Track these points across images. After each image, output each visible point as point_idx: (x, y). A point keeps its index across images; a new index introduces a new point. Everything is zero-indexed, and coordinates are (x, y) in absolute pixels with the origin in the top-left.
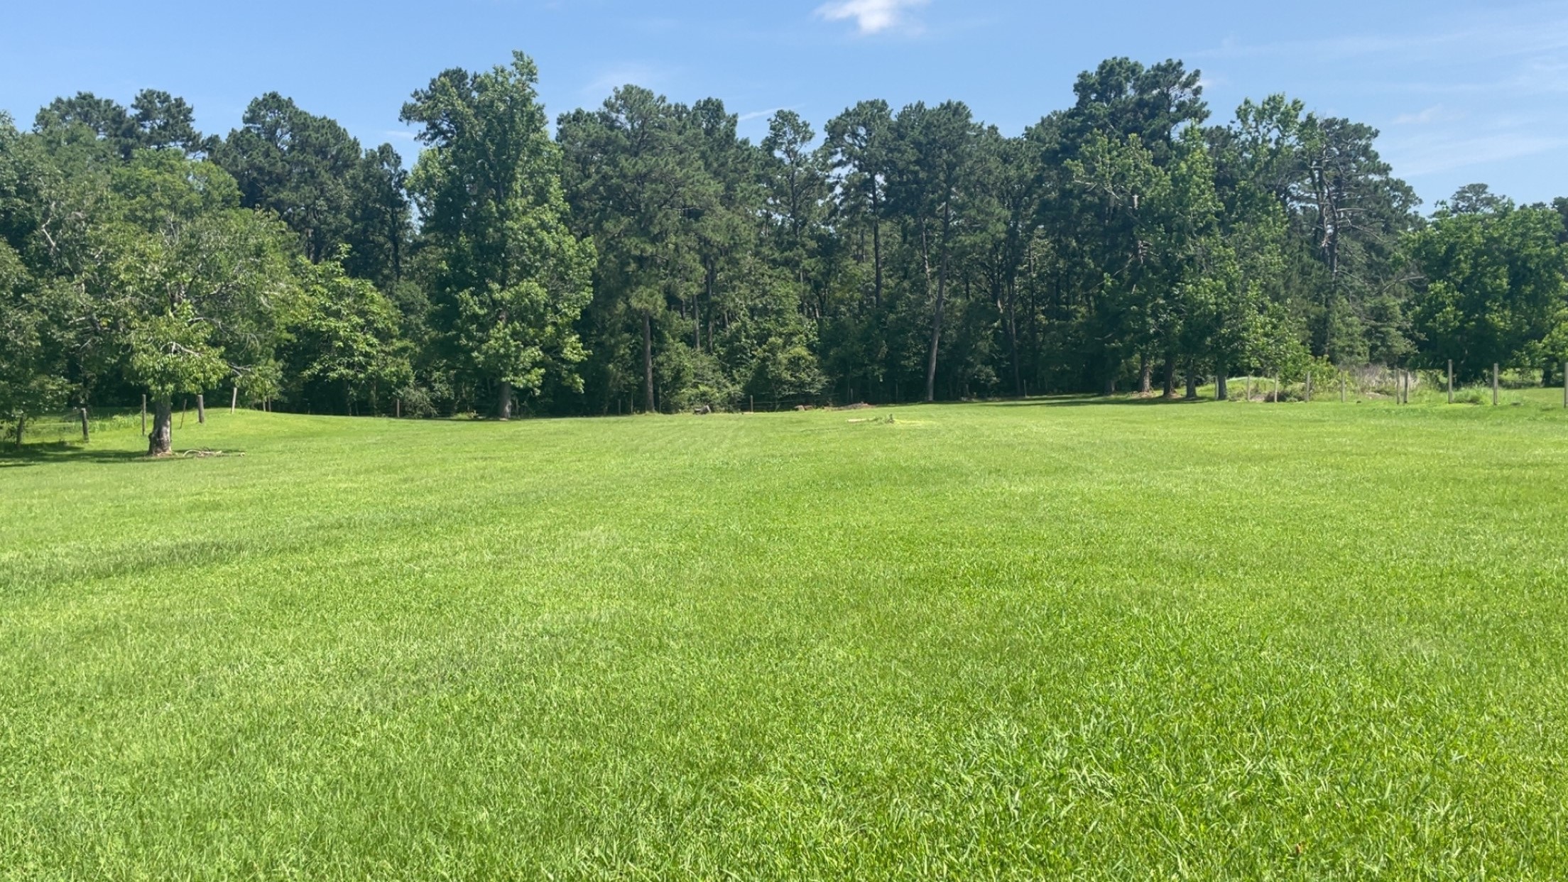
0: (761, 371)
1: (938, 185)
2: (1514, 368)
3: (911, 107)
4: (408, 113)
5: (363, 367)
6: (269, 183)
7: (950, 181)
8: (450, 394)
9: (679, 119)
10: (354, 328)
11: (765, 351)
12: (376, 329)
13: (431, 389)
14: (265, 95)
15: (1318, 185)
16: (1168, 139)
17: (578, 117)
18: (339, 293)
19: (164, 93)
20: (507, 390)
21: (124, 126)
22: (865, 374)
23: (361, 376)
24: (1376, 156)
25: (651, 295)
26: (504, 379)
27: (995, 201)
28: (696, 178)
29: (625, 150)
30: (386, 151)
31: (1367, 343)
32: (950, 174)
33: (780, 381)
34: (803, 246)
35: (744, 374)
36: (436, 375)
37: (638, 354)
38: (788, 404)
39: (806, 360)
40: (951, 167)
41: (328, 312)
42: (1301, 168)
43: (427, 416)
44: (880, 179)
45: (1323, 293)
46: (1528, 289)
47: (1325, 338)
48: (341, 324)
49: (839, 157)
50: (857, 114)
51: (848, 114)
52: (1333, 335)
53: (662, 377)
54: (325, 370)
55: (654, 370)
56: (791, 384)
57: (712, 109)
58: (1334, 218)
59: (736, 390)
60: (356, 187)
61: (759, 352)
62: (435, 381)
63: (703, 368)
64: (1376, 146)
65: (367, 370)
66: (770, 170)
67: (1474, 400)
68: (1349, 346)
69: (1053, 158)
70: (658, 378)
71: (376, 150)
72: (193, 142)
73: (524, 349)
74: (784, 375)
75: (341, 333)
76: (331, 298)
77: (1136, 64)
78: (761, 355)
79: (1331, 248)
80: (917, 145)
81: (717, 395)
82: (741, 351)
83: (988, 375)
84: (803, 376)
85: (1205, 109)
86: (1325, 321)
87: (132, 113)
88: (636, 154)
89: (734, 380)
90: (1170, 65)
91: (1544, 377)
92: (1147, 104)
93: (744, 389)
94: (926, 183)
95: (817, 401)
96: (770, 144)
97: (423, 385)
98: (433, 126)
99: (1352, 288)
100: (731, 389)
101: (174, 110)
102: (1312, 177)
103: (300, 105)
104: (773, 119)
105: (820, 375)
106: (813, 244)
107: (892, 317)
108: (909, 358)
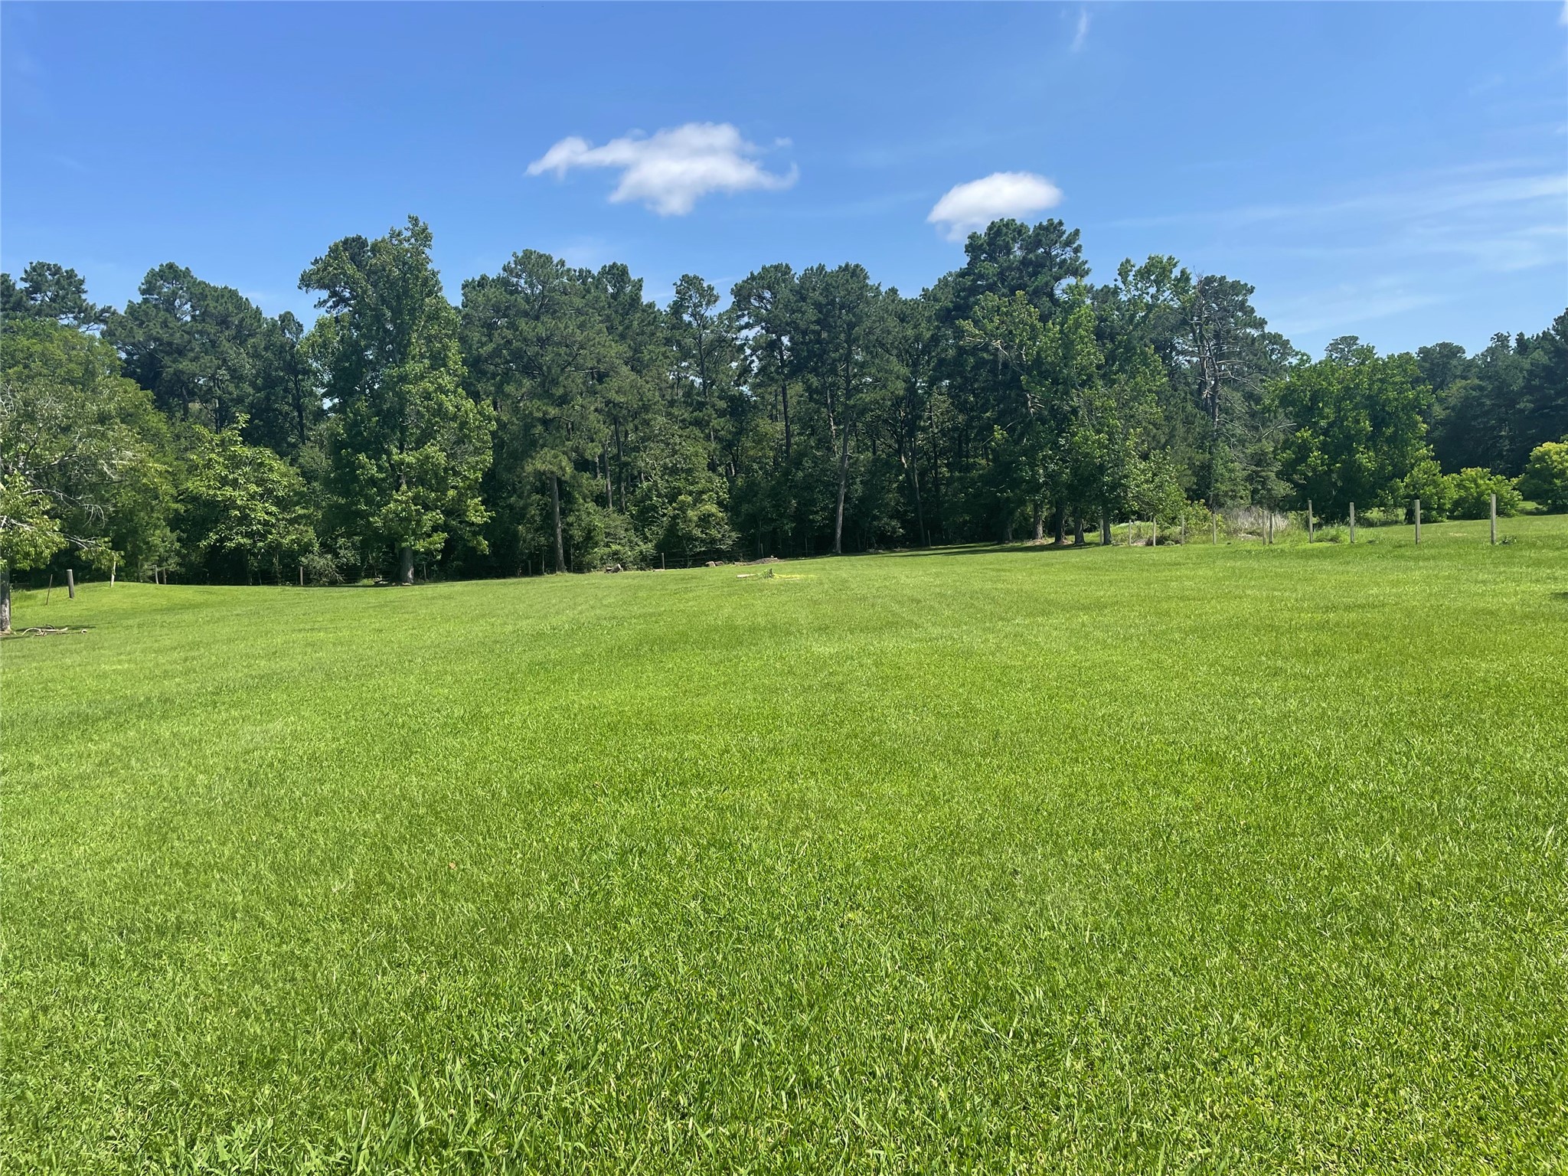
0: (672, 529)
1: (839, 344)
2: (1379, 507)
3: (812, 269)
4: (306, 281)
5: (263, 537)
6: (169, 354)
7: (851, 341)
8: (356, 560)
9: (584, 283)
10: (252, 497)
11: (675, 509)
12: (277, 497)
13: (336, 555)
14: (162, 265)
15: (1199, 339)
16: (1051, 295)
17: (483, 282)
18: (235, 462)
19: (55, 265)
20: (408, 555)
21: (13, 299)
22: (774, 529)
23: (261, 544)
24: (1252, 310)
25: (555, 457)
26: (404, 545)
27: (894, 359)
28: (597, 339)
29: (526, 314)
30: (287, 318)
31: (1249, 487)
32: (851, 334)
33: (691, 538)
34: (713, 406)
35: (656, 532)
36: (341, 541)
37: (548, 516)
38: (700, 560)
39: (717, 517)
40: (851, 326)
41: (224, 481)
42: (1183, 324)
43: (333, 583)
44: (785, 340)
45: (1206, 441)
46: (1390, 431)
47: (1210, 483)
48: (237, 493)
49: (746, 319)
50: (761, 277)
51: (753, 278)
52: (1217, 481)
53: (572, 537)
54: (221, 540)
55: (564, 531)
56: (702, 541)
57: (617, 274)
58: (1215, 370)
59: (648, 548)
60: (256, 355)
61: (670, 511)
62: (340, 548)
63: (616, 526)
64: (1252, 301)
65: (266, 539)
66: (677, 333)
67: (1334, 539)
68: (1232, 491)
69: (948, 316)
70: (568, 539)
71: (277, 318)
72: (87, 315)
73: (424, 514)
74: (694, 532)
75: (238, 502)
76: (227, 467)
77: (1022, 225)
78: (671, 514)
79: (1213, 398)
80: (818, 306)
81: (629, 554)
82: (653, 510)
83: (894, 528)
84: (713, 532)
85: (1086, 266)
86: (1209, 467)
87: (21, 286)
88: (537, 318)
89: (646, 538)
90: (1052, 224)
91: (1407, 514)
92: (1031, 262)
93: (657, 547)
94: (827, 343)
95: (729, 557)
96: (677, 308)
97: (327, 552)
98: (334, 294)
99: (1233, 435)
100: (643, 547)
101: (64, 283)
102: (1194, 333)
103: (199, 275)
104: (679, 283)
105: (730, 531)
106: (722, 404)
107: (800, 474)
108: (816, 513)
